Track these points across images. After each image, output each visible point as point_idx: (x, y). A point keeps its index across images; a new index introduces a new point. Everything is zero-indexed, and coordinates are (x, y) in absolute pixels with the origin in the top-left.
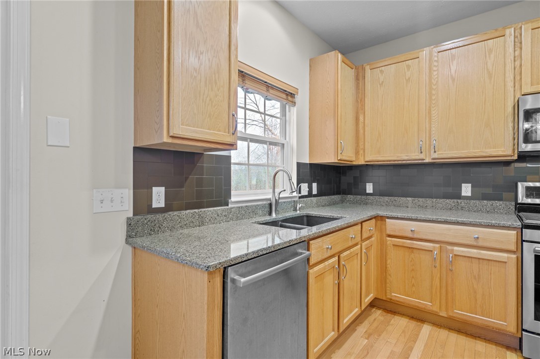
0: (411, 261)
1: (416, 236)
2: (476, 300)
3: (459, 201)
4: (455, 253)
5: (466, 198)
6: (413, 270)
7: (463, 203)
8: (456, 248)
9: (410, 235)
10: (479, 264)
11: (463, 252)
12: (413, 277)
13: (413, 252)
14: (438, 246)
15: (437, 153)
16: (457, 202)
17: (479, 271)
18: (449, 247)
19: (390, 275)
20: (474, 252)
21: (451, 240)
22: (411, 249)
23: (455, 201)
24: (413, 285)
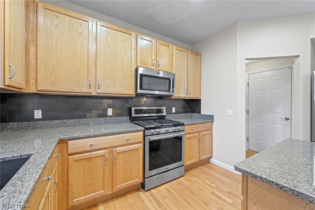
0: (89, 168)
1: (93, 148)
2: (127, 174)
3: (107, 118)
4: (117, 152)
5: (110, 116)
6: (91, 174)
7: (108, 119)
8: (118, 149)
9: (89, 149)
10: (128, 153)
11: (121, 150)
12: (91, 179)
13: (91, 160)
14: (107, 150)
15: (100, 90)
16: (106, 119)
17: (128, 158)
18: (114, 149)
19: (72, 187)
20: (126, 148)
21: (115, 145)
22: (90, 159)
23: (105, 118)
24: (91, 184)
